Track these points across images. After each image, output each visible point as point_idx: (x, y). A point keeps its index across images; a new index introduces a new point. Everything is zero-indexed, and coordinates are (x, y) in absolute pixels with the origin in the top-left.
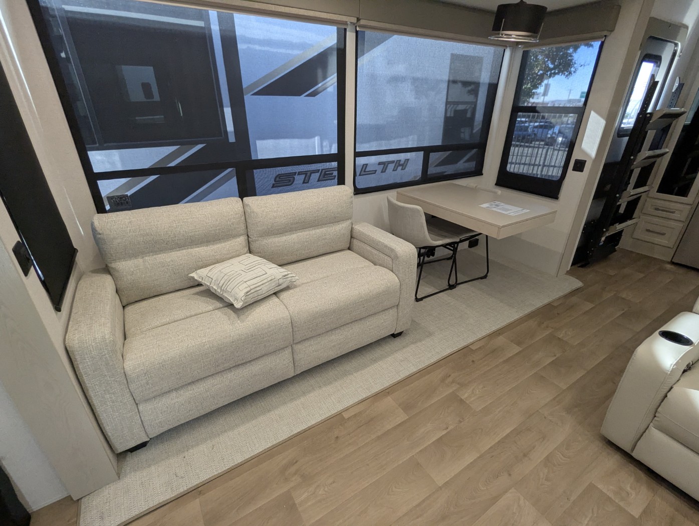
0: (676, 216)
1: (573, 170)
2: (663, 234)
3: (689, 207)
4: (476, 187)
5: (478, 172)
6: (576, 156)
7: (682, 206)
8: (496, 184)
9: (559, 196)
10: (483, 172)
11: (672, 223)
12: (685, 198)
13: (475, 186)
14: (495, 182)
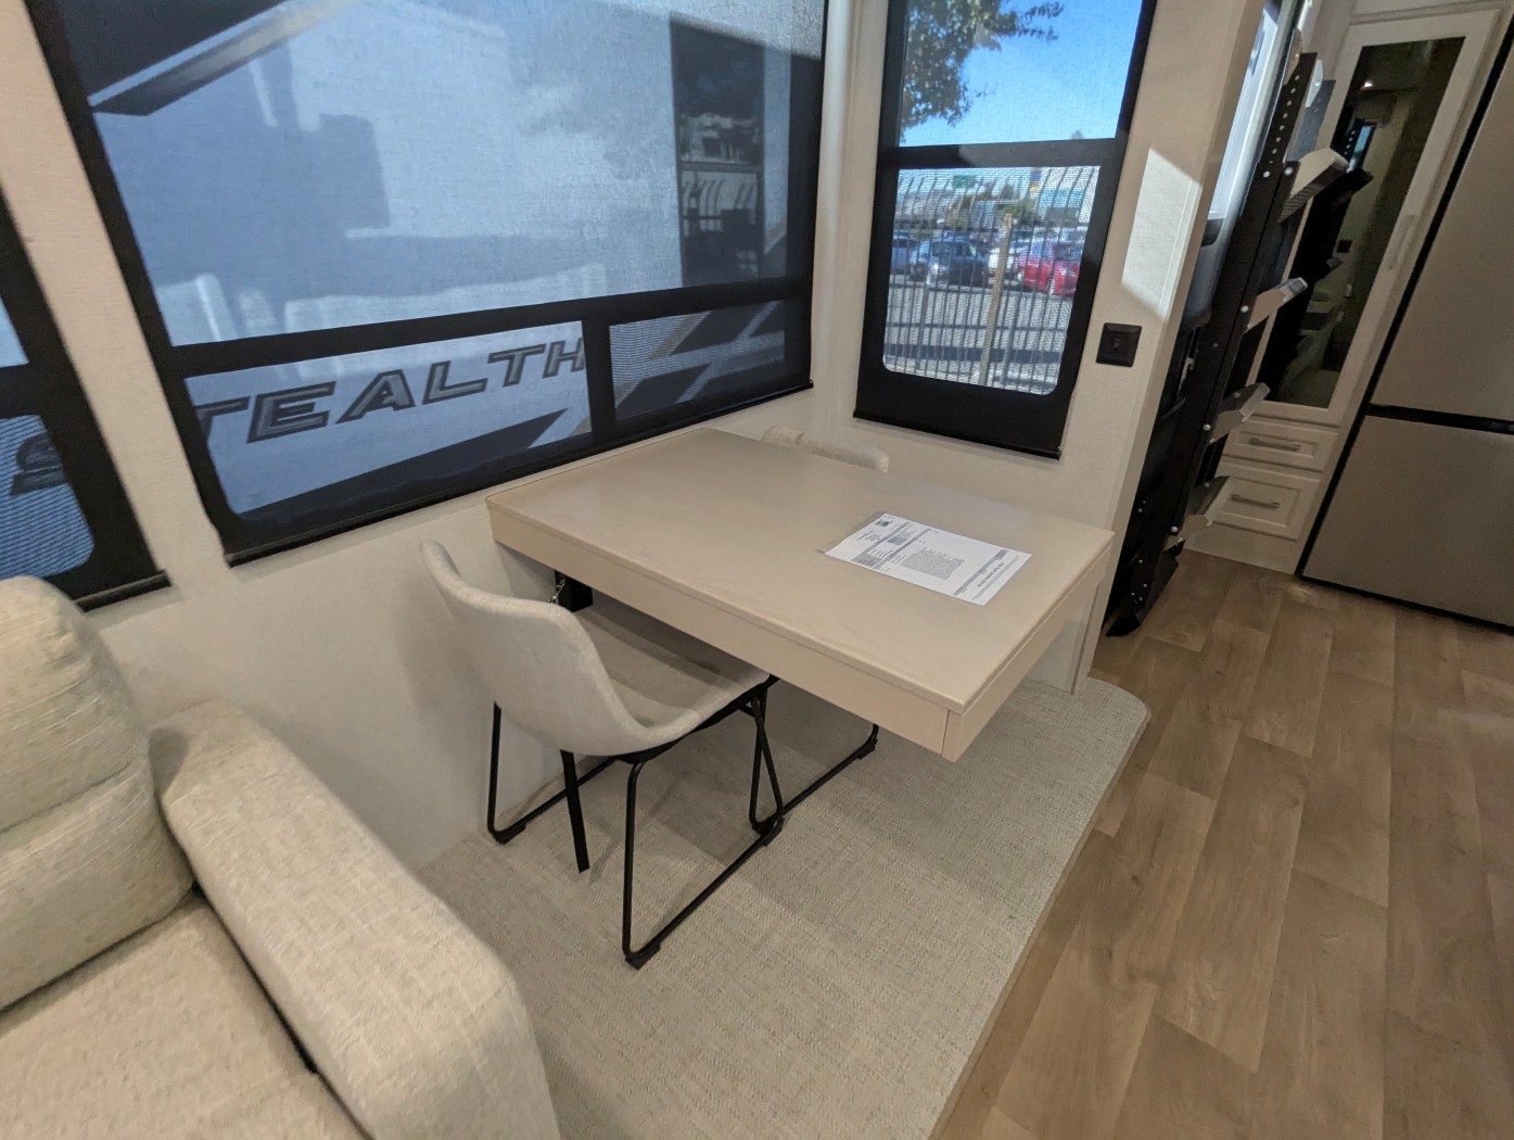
0: (1304, 457)
1: (1100, 360)
2: (1274, 506)
3: (1333, 434)
4: (800, 436)
5: (794, 376)
6: (1105, 312)
7: (1317, 430)
8: (858, 414)
9: (1060, 448)
10: (813, 377)
11: (1296, 478)
12: (1325, 410)
13: (794, 434)
14: (852, 407)
